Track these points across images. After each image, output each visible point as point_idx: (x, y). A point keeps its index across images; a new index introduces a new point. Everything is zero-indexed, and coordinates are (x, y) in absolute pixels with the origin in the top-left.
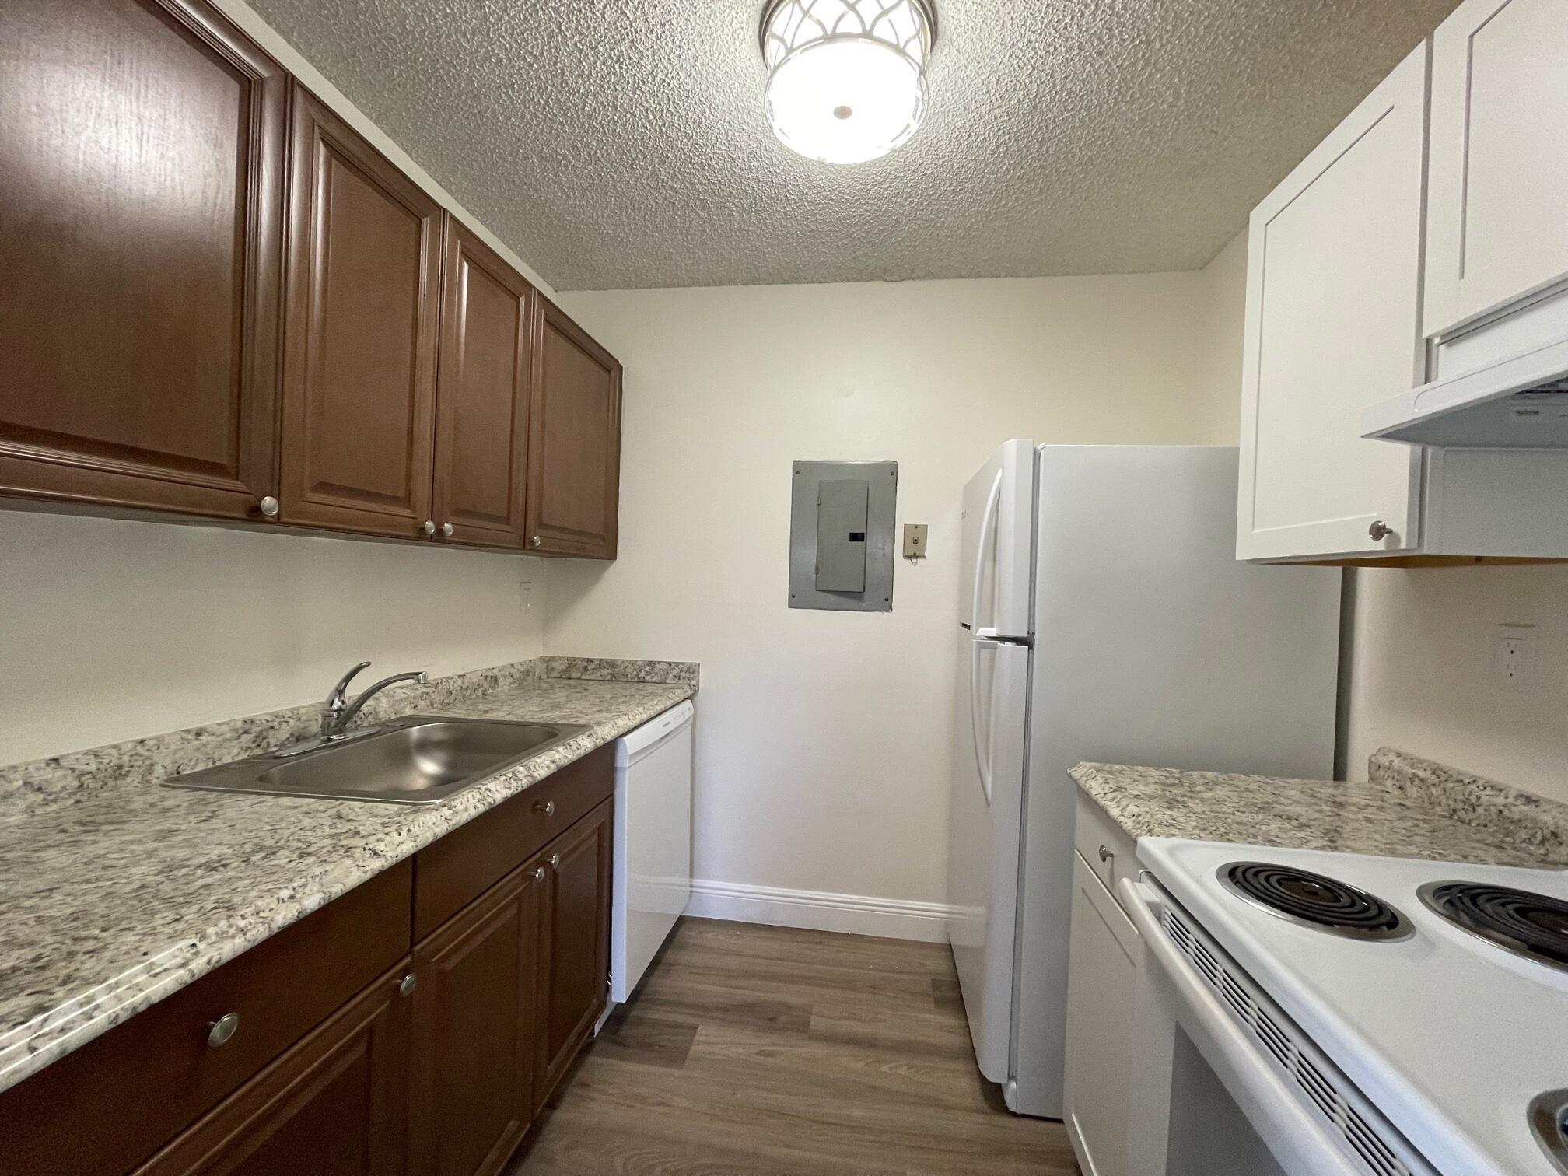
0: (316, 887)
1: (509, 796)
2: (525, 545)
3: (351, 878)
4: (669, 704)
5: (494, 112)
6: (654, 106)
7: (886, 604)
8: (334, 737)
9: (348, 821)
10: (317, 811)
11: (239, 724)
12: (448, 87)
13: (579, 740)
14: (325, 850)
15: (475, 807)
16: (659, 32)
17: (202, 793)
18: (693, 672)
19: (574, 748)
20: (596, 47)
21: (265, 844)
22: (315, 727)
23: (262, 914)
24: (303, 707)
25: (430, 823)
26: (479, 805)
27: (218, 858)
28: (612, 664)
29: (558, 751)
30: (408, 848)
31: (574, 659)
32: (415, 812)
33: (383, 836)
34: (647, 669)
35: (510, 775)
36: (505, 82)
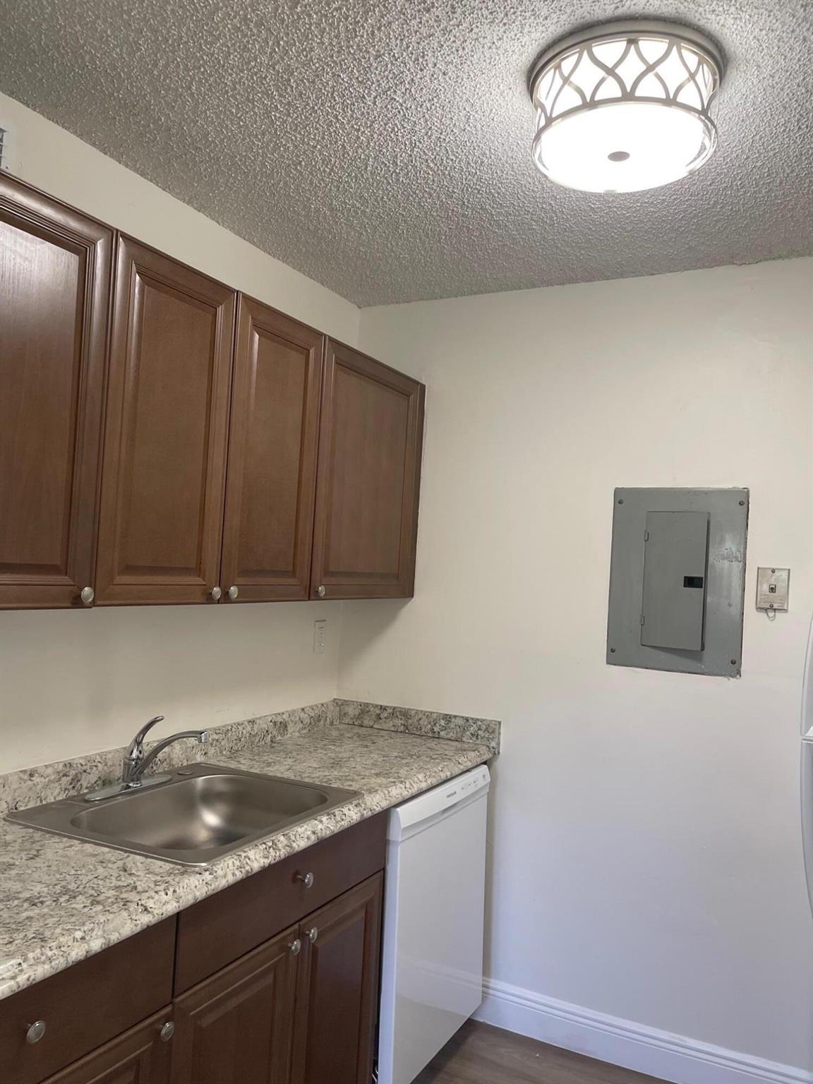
0: (100, 933)
1: (267, 865)
2: (310, 594)
3: (126, 928)
4: (457, 771)
5: (285, 183)
6: (433, 157)
7: (733, 667)
8: (131, 785)
9: (130, 874)
10: (109, 861)
11: (61, 767)
12: (245, 173)
13: (345, 810)
14: (110, 900)
15: (234, 874)
16: (429, 105)
17: (31, 830)
18: (493, 732)
19: (338, 818)
20: (371, 126)
21: (69, 887)
22: (119, 772)
23: (63, 949)
24: (110, 752)
25: (193, 887)
26: (237, 873)
27: (38, 895)
28: (405, 714)
29: (321, 821)
30: (171, 908)
31: (367, 705)
32: (183, 874)
33: (153, 894)
34: (443, 723)
35: (270, 844)
36: (293, 161)
